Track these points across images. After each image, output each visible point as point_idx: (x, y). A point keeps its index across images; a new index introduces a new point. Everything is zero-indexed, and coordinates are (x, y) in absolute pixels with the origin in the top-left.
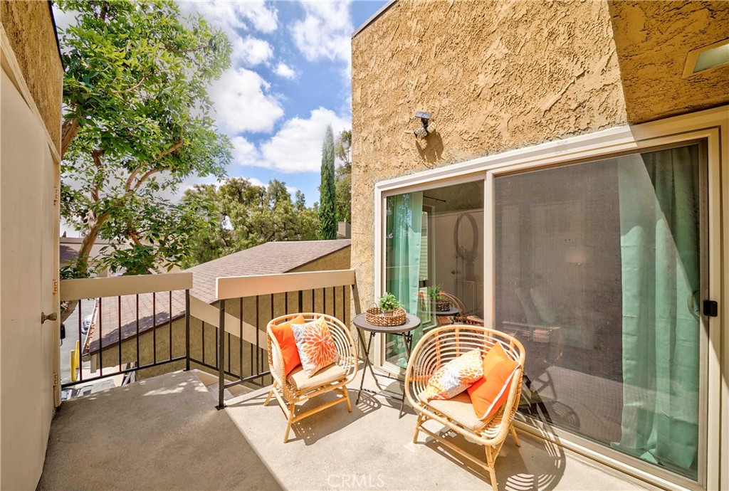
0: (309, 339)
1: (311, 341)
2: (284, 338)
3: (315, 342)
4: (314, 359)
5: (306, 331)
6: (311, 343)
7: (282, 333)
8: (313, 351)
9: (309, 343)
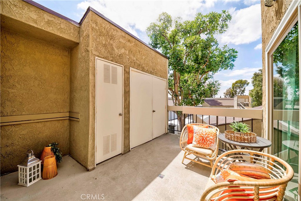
0: (197, 133)
1: (198, 134)
2: (190, 129)
3: (199, 135)
4: (196, 141)
5: (197, 130)
6: (198, 135)
7: (190, 127)
8: (197, 138)
9: (197, 134)
